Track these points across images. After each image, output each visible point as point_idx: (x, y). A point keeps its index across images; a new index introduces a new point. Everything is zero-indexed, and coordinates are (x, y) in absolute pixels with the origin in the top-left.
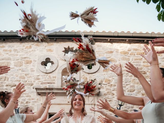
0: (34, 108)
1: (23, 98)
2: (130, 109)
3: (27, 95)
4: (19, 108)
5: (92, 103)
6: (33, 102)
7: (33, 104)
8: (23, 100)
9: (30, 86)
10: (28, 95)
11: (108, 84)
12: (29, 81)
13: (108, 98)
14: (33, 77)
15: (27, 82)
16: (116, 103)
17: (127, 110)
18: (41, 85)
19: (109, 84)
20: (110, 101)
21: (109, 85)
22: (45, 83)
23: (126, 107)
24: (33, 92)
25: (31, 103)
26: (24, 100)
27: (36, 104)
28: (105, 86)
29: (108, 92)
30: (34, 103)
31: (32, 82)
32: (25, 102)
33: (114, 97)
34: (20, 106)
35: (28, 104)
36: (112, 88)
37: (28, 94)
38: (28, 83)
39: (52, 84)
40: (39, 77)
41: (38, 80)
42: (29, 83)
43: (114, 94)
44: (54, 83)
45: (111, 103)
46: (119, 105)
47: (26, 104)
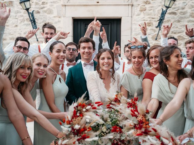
0: (53, 11)
2: (180, 11)
4: (34, 11)
5: (129, 4)
6: (51, 2)
7: (52, 6)
16: (161, 3)
17: (176, 12)
23: (174, 8)
25: (49, 4)
27: (55, 5)
30: (52, 4)
32: (41, 3)
34: (35, 8)
35: (45, 6)
45: (154, 2)
46: (166, 7)
47: (42, 6)
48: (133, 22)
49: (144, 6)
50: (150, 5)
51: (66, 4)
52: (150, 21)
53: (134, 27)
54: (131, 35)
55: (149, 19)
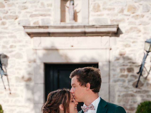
0: (22, 55)
1: (5, 40)
3: (10, 35)
5: (107, 47)
7: (21, 49)
8: (5, 42)
9: (13, 20)
10: (12, 35)
11: (132, 15)
12: (11, 12)
13: (131, 38)
14: (17, 5)
15: (9, 14)
18: (31, 19)
19: (134, 14)
20: (133, 42)
21: (133, 17)
22: (36, 15)
24: (18, 30)
26: (7, 42)
28: (128, 17)
29: (131, 29)
31: (15, 13)
32: (8, 46)
33: (140, 36)
35: (13, 49)
36: (138, 21)
37: (12, 33)
38: (10, 16)
39: (47, 17)
40: (26, 5)
41: (25, 11)
42: (12, 14)
43: (140, 31)
44: (49, 15)
45: (135, 45)
46: (147, 51)
47: (10, 49)
48: (111, 68)
49: (124, 49)
50: (130, 49)
51: (37, 48)
52: (131, 66)
53: (112, 73)
54: (109, 82)
55: (129, 64)
